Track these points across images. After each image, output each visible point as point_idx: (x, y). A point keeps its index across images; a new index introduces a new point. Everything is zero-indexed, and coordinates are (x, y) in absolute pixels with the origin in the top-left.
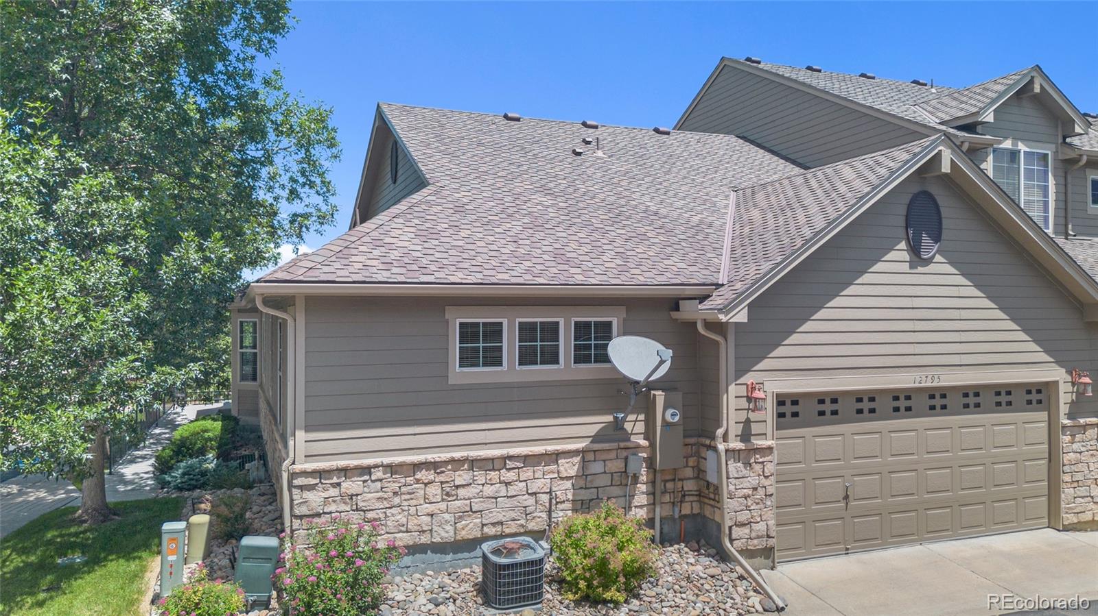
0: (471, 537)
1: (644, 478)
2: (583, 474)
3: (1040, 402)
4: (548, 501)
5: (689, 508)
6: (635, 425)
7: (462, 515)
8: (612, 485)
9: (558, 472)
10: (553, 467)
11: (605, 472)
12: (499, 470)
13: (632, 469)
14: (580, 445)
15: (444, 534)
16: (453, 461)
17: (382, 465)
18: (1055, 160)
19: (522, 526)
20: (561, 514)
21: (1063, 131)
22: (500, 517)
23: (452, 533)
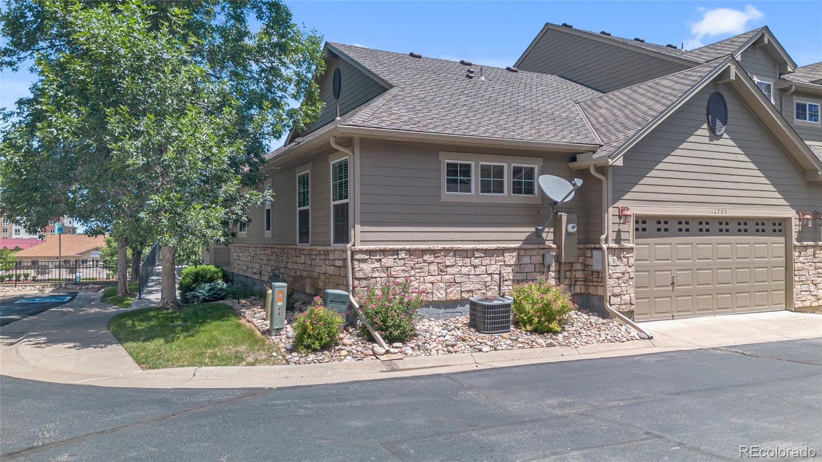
0: (455, 299)
1: (553, 268)
2: (518, 264)
3: (780, 231)
4: (498, 279)
5: (579, 289)
6: (548, 235)
7: (450, 284)
8: (535, 272)
9: (504, 261)
10: (501, 258)
11: (531, 263)
12: (470, 258)
13: (547, 262)
14: (517, 245)
15: (440, 295)
16: (444, 250)
17: (405, 250)
18: (775, 88)
19: (484, 294)
20: (506, 288)
21: (779, 70)
22: (471, 287)
23: (444, 295)
